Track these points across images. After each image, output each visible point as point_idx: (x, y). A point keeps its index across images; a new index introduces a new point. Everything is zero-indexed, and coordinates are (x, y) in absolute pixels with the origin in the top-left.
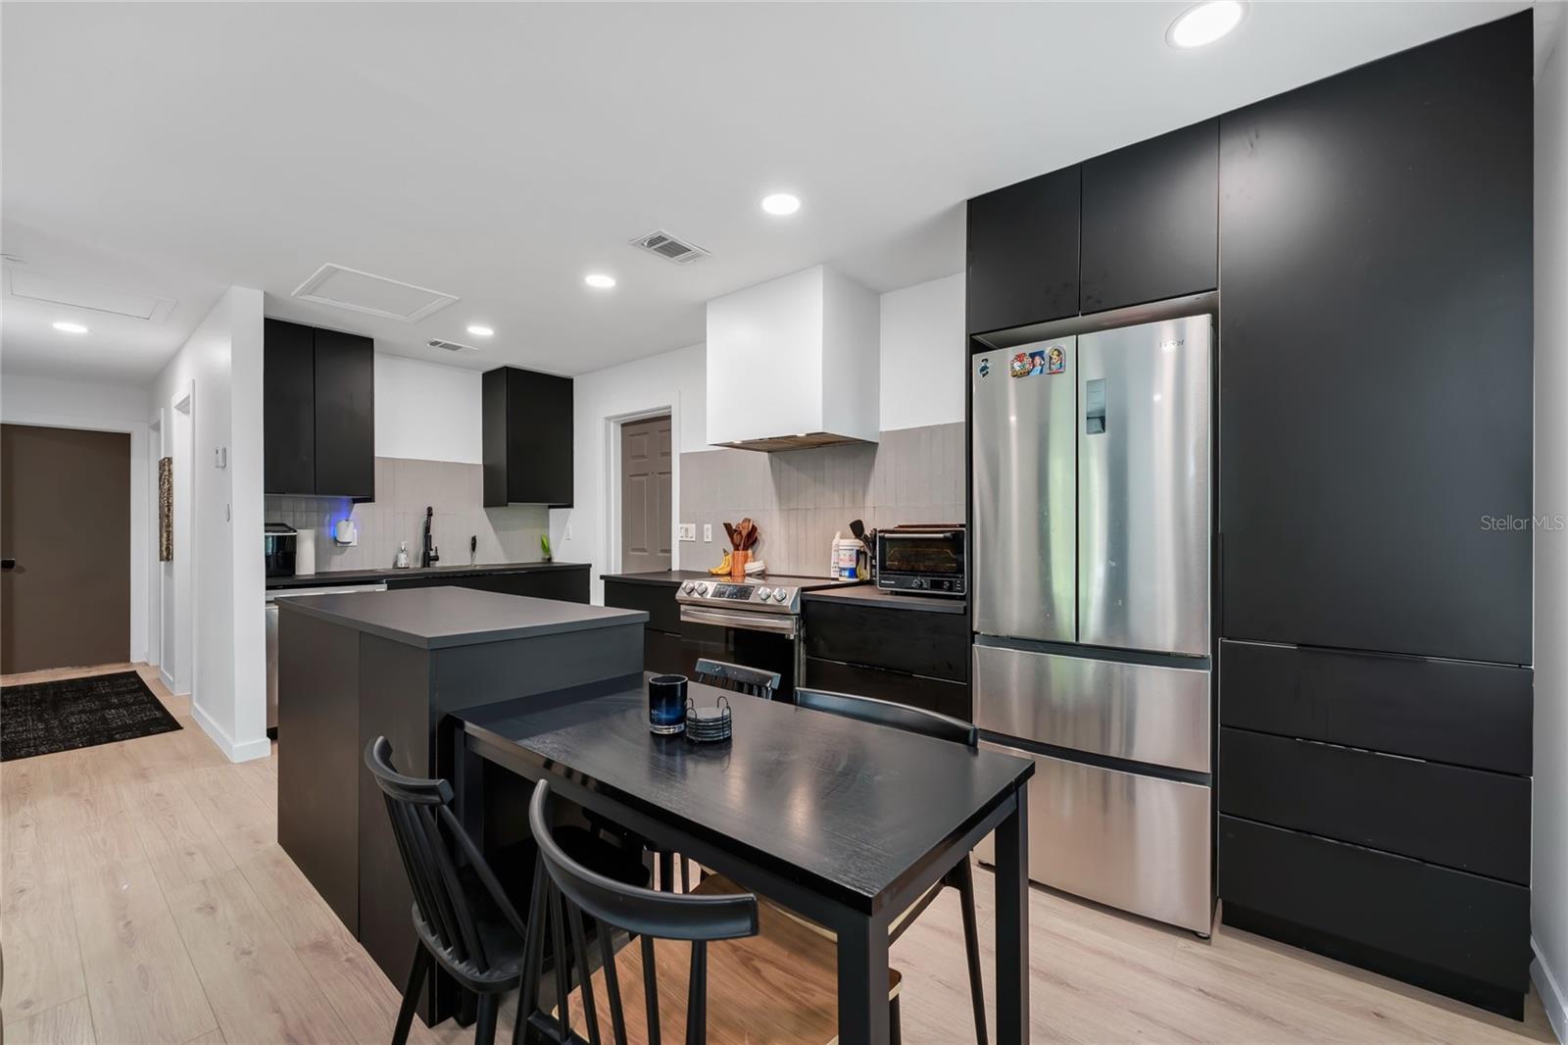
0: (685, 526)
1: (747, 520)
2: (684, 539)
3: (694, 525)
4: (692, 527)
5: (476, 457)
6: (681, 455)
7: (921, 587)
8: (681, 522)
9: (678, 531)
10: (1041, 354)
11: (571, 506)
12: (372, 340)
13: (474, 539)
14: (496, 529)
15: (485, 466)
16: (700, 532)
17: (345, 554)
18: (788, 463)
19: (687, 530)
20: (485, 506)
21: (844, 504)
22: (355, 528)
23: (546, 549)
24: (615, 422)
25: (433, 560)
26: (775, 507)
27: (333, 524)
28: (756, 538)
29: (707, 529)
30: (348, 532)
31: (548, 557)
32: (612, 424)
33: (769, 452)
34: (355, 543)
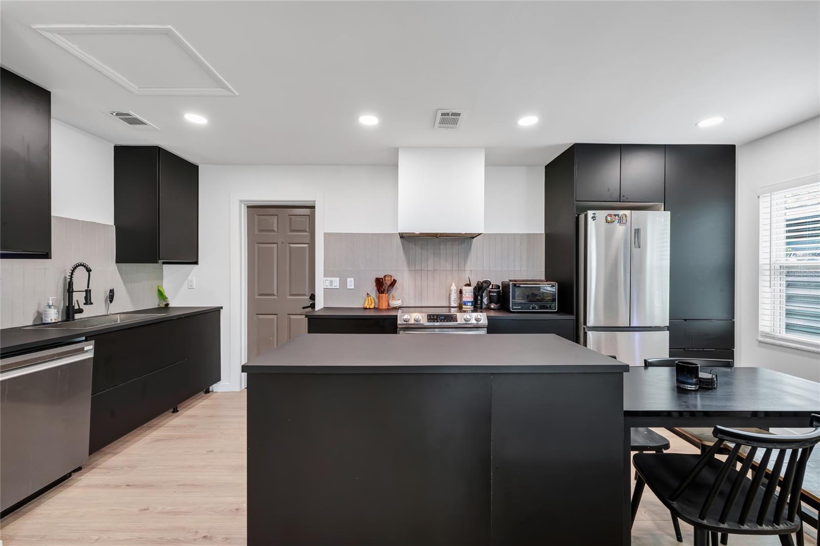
0: (329, 279)
2: (328, 287)
3: (338, 278)
4: (336, 279)
6: (325, 234)
7: (533, 308)
8: (325, 277)
9: (322, 283)
10: (618, 215)
11: (195, 263)
12: (48, 93)
13: (112, 291)
14: (125, 282)
15: (117, 227)
16: (343, 283)
18: (415, 245)
19: (330, 282)
20: (116, 262)
21: (452, 268)
23: (163, 295)
24: (244, 204)
25: (75, 313)
26: (405, 268)
29: (351, 282)
31: (163, 302)
33: (401, 237)
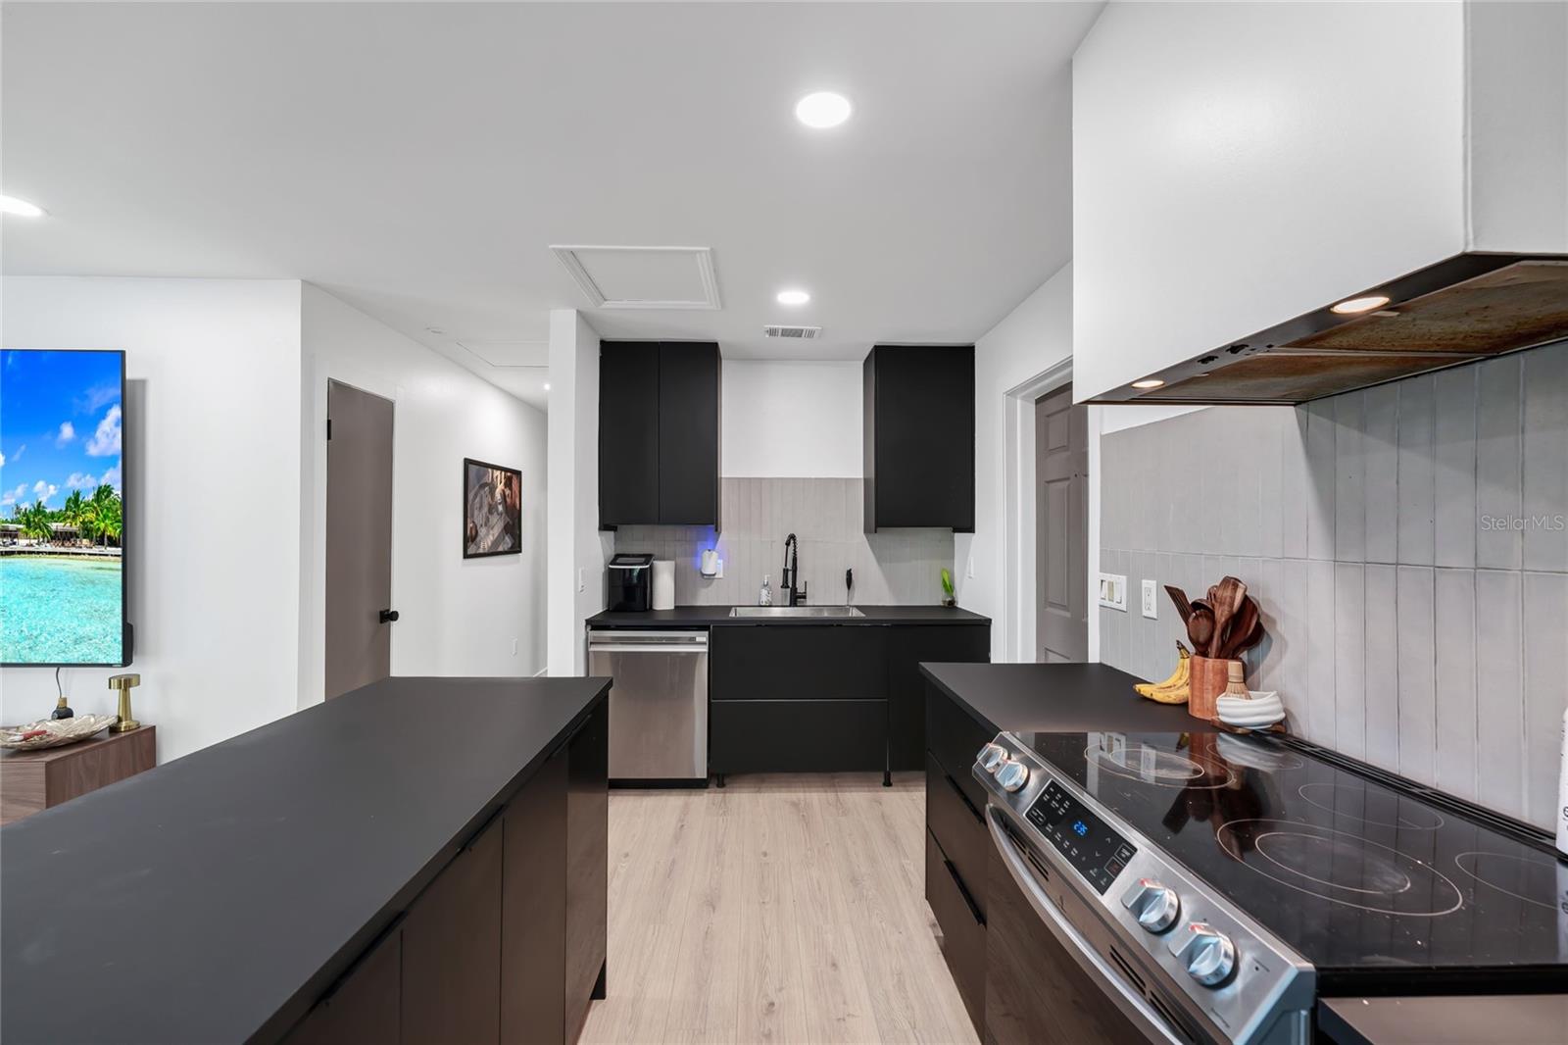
0: (1108, 577)
1: (1232, 583)
2: (1107, 603)
3: (1123, 579)
4: (1121, 581)
5: (858, 472)
6: (1103, 438)
8: (1103, 569)
9: (1097, 587)
11: (973, 532)
12: (716, 345)
13: (849, 574)
14: (880, 560)
15: (865, 479)
16: (1135, 593)
17: (710, 588)
19: (1111, 585)
20: (866, 531)
22: (720, 558)
23: (949, 588)
24: (1024, 398)
25: (800, 597)
26: (1319, 551)
27: (695, 554)
28: (1259, 626)
29: (1149, 591)
30: (712, 562)
31: (949, 599)
32: (1019, 401)
33: (1294, 405)
34: (721, 576)
